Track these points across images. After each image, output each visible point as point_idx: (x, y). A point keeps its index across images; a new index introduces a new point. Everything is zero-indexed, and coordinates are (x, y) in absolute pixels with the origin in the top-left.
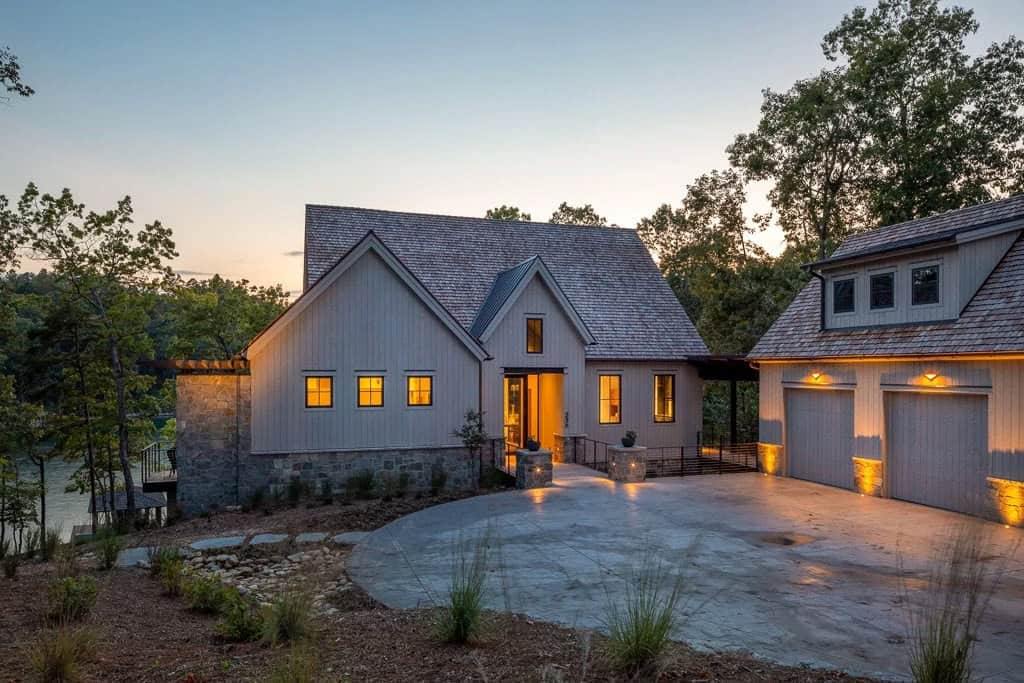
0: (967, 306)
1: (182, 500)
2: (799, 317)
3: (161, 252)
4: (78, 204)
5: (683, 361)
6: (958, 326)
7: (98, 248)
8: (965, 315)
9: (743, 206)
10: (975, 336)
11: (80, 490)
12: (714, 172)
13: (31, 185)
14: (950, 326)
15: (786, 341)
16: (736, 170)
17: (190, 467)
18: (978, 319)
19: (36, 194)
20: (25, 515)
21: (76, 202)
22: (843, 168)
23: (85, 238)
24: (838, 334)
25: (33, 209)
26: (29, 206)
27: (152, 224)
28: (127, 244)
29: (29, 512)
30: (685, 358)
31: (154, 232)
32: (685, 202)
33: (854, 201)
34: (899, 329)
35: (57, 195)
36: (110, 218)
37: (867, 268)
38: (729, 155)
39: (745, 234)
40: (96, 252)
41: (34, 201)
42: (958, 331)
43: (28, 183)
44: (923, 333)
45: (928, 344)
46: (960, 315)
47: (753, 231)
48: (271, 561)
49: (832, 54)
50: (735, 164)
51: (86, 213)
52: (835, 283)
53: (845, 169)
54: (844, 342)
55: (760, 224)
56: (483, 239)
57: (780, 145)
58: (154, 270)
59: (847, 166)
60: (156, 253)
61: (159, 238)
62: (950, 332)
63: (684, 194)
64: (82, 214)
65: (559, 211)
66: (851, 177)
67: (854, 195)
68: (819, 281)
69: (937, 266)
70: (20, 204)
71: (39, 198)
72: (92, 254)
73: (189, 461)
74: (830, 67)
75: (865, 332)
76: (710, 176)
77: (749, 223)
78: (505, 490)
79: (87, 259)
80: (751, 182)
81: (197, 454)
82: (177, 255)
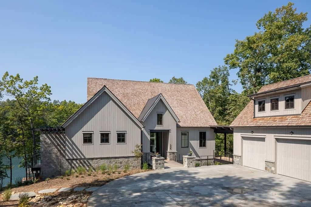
0: (304, 109)
1: (43, 174)
2: (247, 113)
3: (47, 93)
4: (21, 79)
5: (209, 127)
6: (301, 116)
7: (27, 92)
8: (304, 112)
9: (229, 77)
10: (307, 120)
11: (23, 166)
12: (219, 66)
13: (7, 73)
14: (299, 116)
15: (242, 121)
16: (226, 66)
17: (45, 163)
18: (308, 114)
19: (8, 75)
20: (3, 175)
21: (21, 78)
22: (261, 64)
23: (23, 89)
24: (260, 119)
25: (7, 80)
26: (6, 79)
27: (44, 84)
28: (37, 91)
29: (5, 174)
30: (209, 126)
31: (45, 87)
32: (210, 76)
33: (265, 75)
34: (281, 117)
35: (15, 76)
36: (31, 83)
37: (269, 97)
38: (225, 61)
39: (229, 86)
40: (26, 93)
41: (7, 77)
42: (302, 118)
43: (6, 72)
44: (289, 118)
45: (291, 122)
46: (302, 112)
47: (232, 85)
48: (62, 199)
49: (259, 27)
50: (226, 64)
51: (23, 81)
52: (259, 102)
53: (262, 65)
54: (262, 122)
55: (234, 83)
56: (144, 88)
57: (241, 57)
58: (45, 99)
59: (263, 64)
60: (45, 93)
61: (47, 89)
62: (298, 118)
63: (210, 73)
64: (22, 81)
65: (172, 79)
66: (264, 68)
67: (265, 73)
68: (253, 101)
69: (294, 96)
70: (3, 78)
71: (9, 77)
72: (25, 94)
73: (45, 162)
74: (258, 31)
75: (269, 118)
76: (218, 67)
77: (230, 82)
78: (148, 171)
79: (24, 95)
80: (231, 69)
81: (47, 159)
82: (51, 94)
